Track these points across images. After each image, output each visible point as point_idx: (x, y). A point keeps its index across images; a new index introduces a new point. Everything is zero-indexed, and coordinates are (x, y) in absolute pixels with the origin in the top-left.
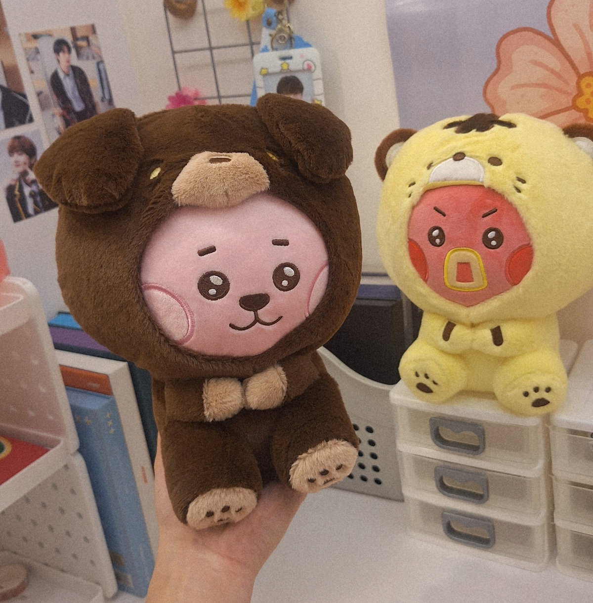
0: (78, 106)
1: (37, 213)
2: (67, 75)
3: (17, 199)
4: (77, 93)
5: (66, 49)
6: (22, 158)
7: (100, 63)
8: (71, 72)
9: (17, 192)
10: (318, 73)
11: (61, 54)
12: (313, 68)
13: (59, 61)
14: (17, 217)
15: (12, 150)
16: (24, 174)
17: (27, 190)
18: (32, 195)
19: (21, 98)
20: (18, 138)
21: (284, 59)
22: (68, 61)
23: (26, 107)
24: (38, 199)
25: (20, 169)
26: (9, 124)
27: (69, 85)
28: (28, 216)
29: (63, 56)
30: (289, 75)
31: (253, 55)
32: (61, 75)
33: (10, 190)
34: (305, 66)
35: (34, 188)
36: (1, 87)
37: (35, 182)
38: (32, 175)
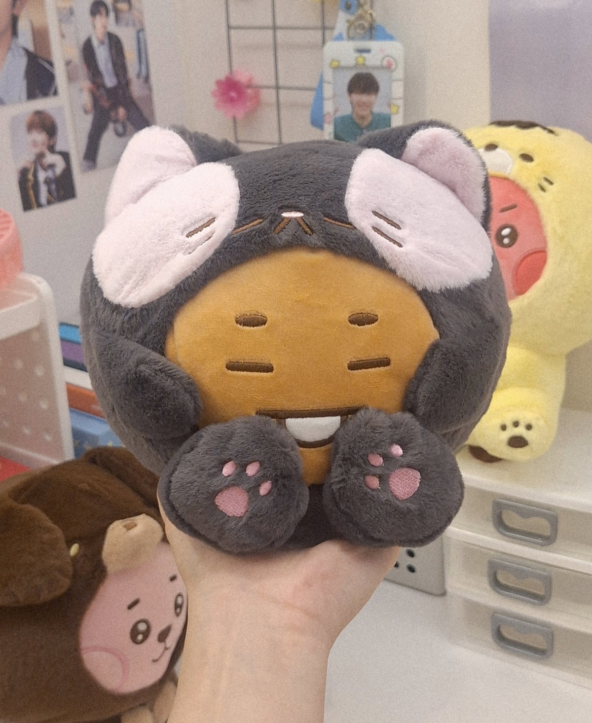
0: (110, 81)
1: (49, 202)
2: (102, 43)
3: (30, 184)
4: (110, 66)
5: (103, 10)
6: (40, 137)
7: (140, 31)
8: (106, 41)
9: (30, 176)
10: (399, 73)
11: (98, 18)
12: (393, 67)
13: (94, 27)
14: (27, 205)
15: (31, 127)
16: (40, 156)
17: (42, 176)
18: (48, 182)
19: (47, 66)
20: (38, 113)
21: (362, 51)
22: (105, 27)
23: (51, 77)
24: (53, 187)
25: (37, 150)
26: (31, 95)
27: (102, 55)
28: (39, 205)
29: (100, 21)
30: (364, 71)
31: (324, 42)
32: (95, 43)
33: (24, 173)
34: (385, 63)
35: (50, 174)
36: (27, 51)
37: (52, 166)
38: (50, 158)
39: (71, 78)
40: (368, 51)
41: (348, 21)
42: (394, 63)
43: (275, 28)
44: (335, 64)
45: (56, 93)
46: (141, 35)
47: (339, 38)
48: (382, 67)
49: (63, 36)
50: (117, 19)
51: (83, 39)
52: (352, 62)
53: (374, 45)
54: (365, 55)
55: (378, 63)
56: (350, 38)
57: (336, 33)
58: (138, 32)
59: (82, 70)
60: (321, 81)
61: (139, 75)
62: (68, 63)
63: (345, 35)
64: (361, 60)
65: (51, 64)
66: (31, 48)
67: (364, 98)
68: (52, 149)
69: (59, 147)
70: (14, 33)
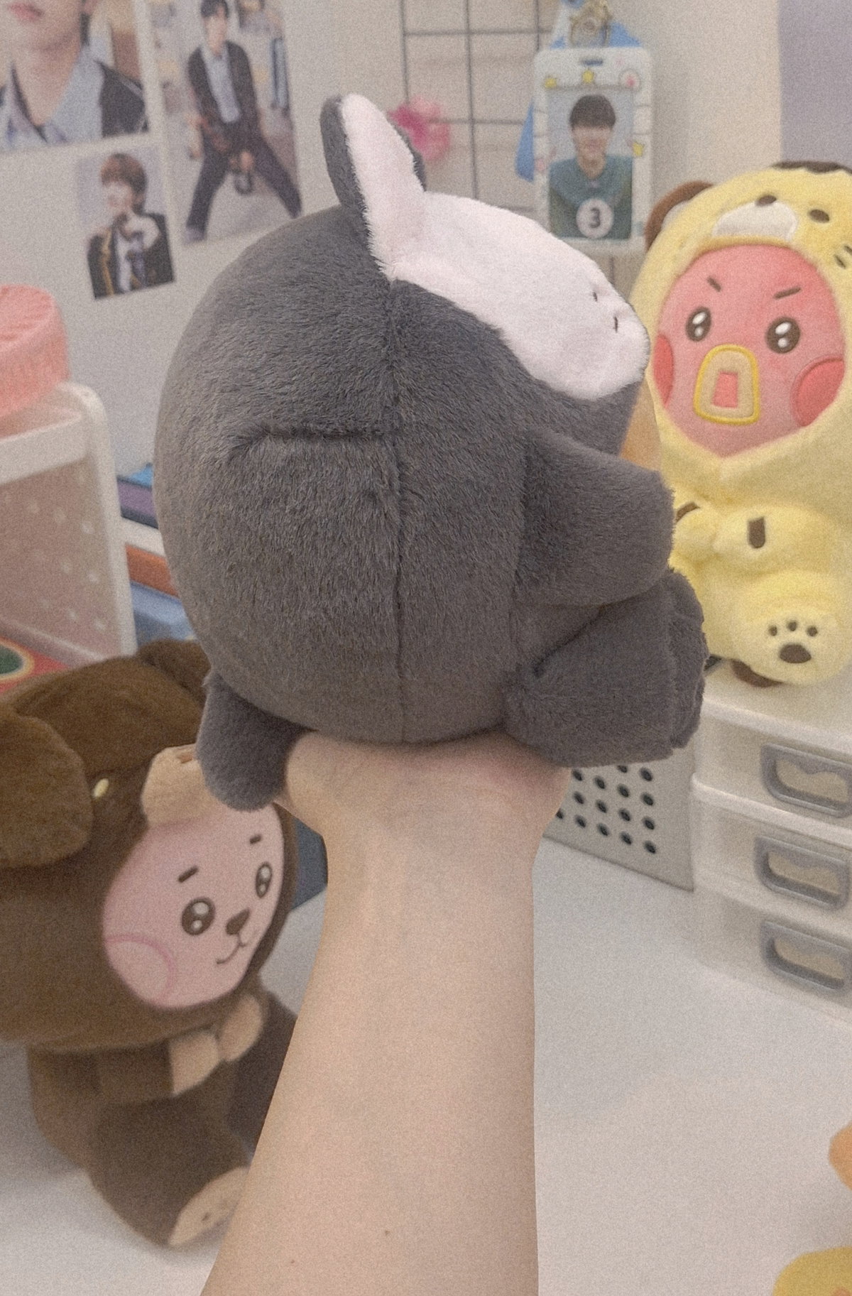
0: (229, 113)
1: (134, 287)
2: (218, 56)
3: (105, 260)
4: (229, 89)
5: (221, 10)
6: (122, 192)
7: (278, 40)
8: (225, 53)
9: (105, 249)
10: (645, 96)
11: (212, 19)
12: (637, 85)
13: (206, 32)
14: (100, 290)
15: (107, 177)
16: (122, 219)
17: (123, 248)
18: (131, 257)
19: (132, 87)
20: (120, 157)
21: (590, 63)
22: (223, 33)
23: (139, 105)
24: (140, 265)
25: (116, 211)
26: (109, 130)
27: (218, 74)
28: (118, 291)
29: (215, 23)
30: (593, 93)
31: (538, 48)
32: (207, 56)
33: (95, 246)
34: (624, 80)
35: (135, 246)
36: (103, 67)
37: (138, 235)
38: (135, 223)
39: (170, 106)
40: (599, 62)
41: (571, 19)
42: (635, 78)
43: (469, 32)
44: (551, 82)
45: (146, 128)
46: (278, 46)
47: (559, 44)
48: (619, 88)
49: (158, 45)
50: (242, 23)
51: (189, 50)
52: (577, 81)
53: (609, 53)
54: (595, 68)
55: (613, 81)
56: (575, 44)
57: (555, 36)
58: (275, 41)
59: (187, 97)
60: (531, 110)
61: (274, 106)
62: (165, 85)
63: (566, 41)
64: (588, 77)
65: (140, 86)
66: (109, 62)
67: (595, 133)
68: (139, 209)
69: (150, 207)
70: (85, 38)
